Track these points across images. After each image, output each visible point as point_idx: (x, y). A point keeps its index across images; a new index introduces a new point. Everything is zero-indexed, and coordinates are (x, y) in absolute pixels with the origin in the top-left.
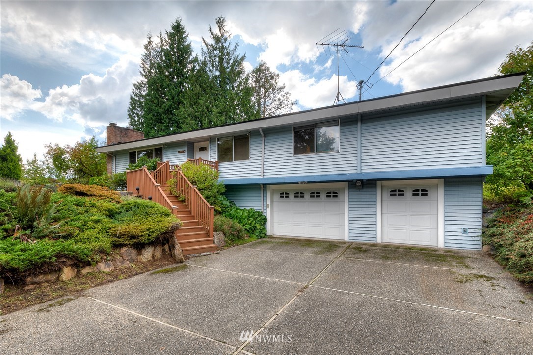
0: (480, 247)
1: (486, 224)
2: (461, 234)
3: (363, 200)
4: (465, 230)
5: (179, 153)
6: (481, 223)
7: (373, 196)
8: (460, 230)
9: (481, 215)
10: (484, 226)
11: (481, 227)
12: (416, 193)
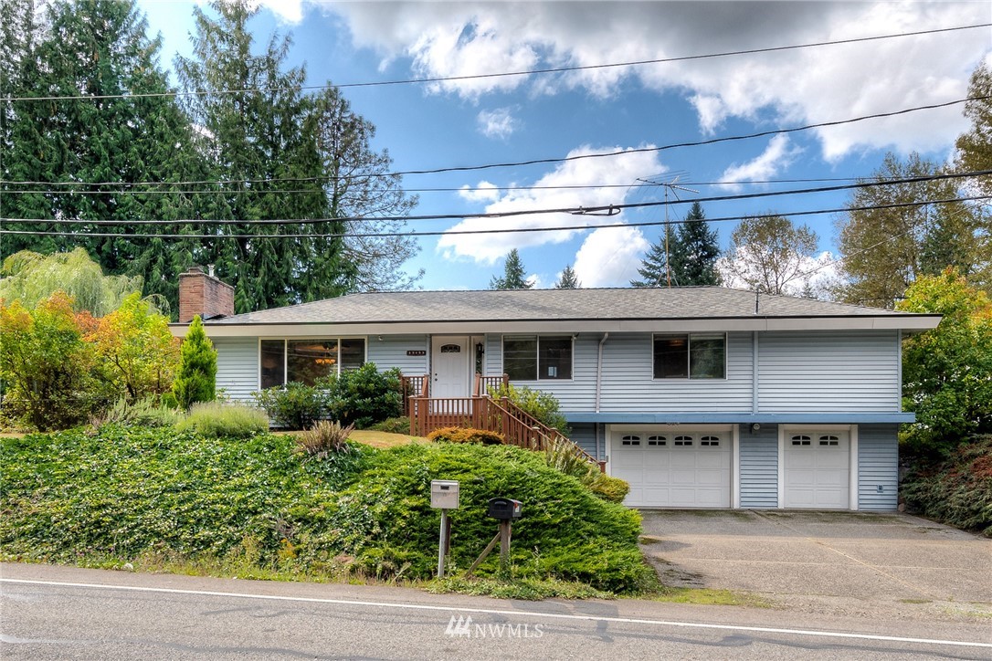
0: (895, 507)
1: (901, 480)
2: (876, 493)
3: (759, 449)
4: (880, 488)
5: (408, 354)
6: (896, 479)
7: (772, 445)
8: (875, 488)
9: (896, 469)
10: (899, 482)
11: (896, 484)
12: (823, 441)
